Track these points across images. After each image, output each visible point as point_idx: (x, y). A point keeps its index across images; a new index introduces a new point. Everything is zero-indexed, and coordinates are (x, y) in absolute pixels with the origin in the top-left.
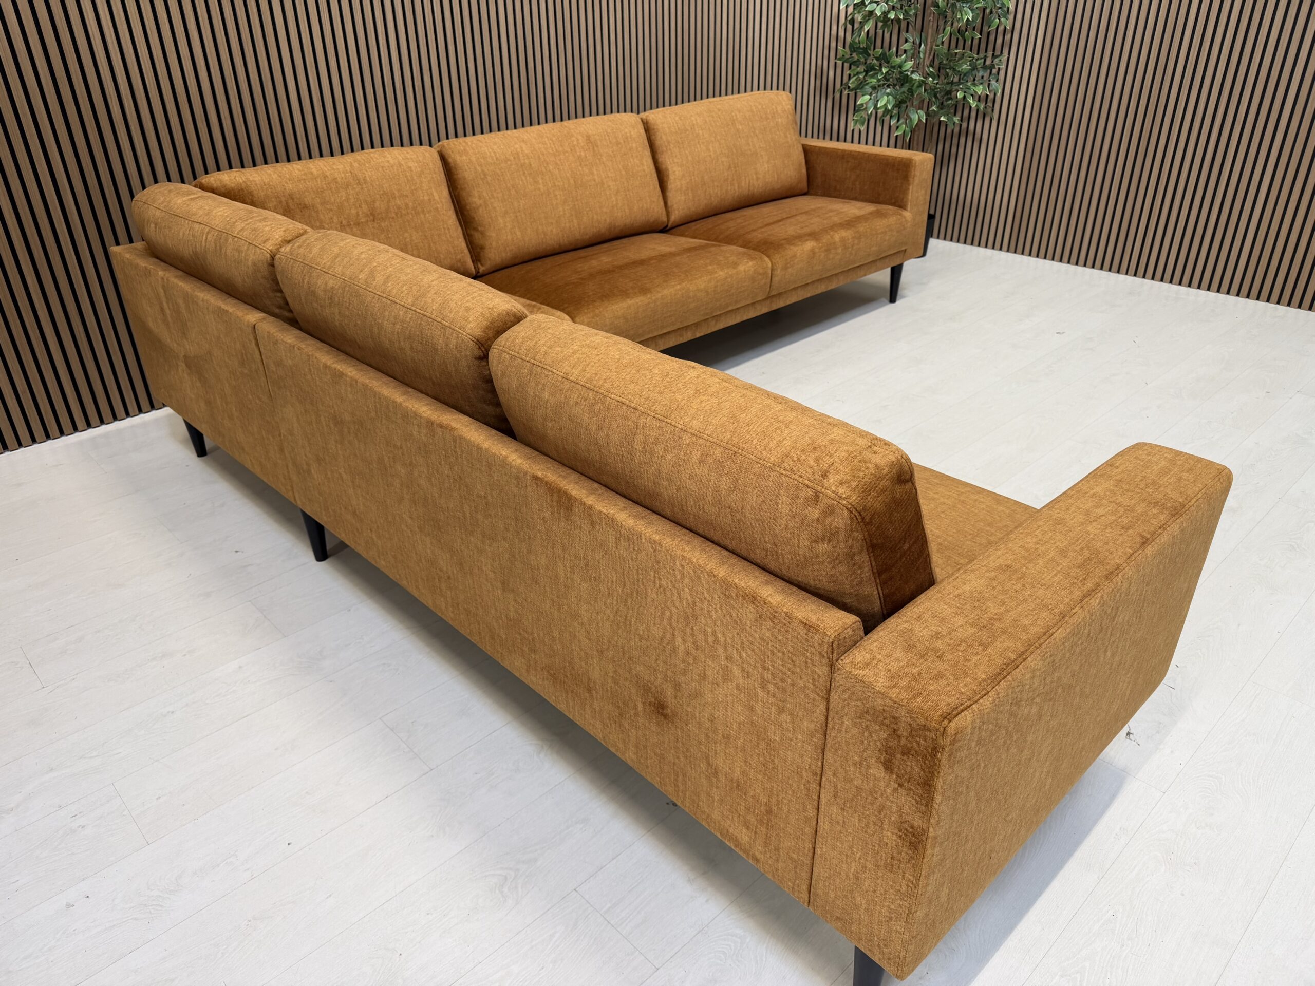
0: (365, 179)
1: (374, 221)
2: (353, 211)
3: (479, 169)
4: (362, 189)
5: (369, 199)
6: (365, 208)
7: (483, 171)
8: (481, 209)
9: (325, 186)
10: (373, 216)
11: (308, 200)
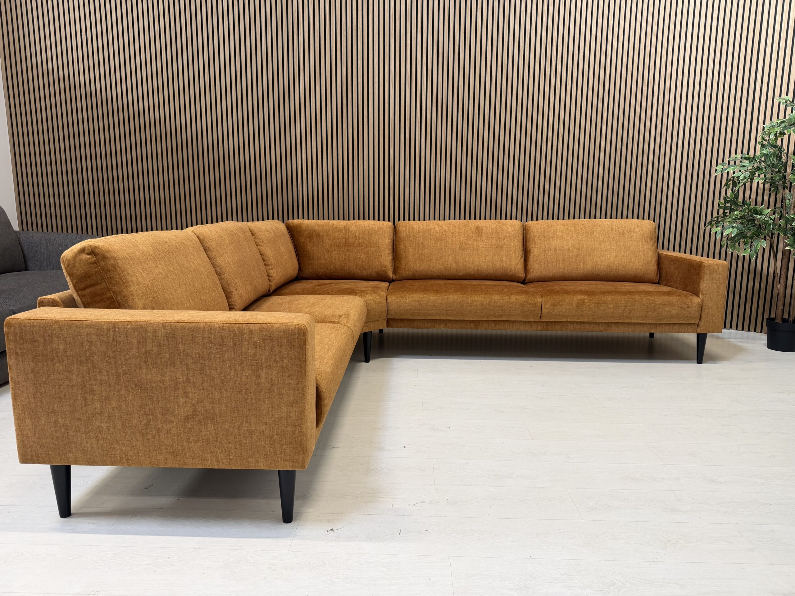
0: (349, 230)
1: (346, 246)
2: (338, 241)
3: (408, 233)
4: (346, 233)
5: (347, 237)
6: (344, 240)
7: (410, 235)
8: (402, 251)
9: (331, 230)
10: (346, 244)
11: (321, 234)
